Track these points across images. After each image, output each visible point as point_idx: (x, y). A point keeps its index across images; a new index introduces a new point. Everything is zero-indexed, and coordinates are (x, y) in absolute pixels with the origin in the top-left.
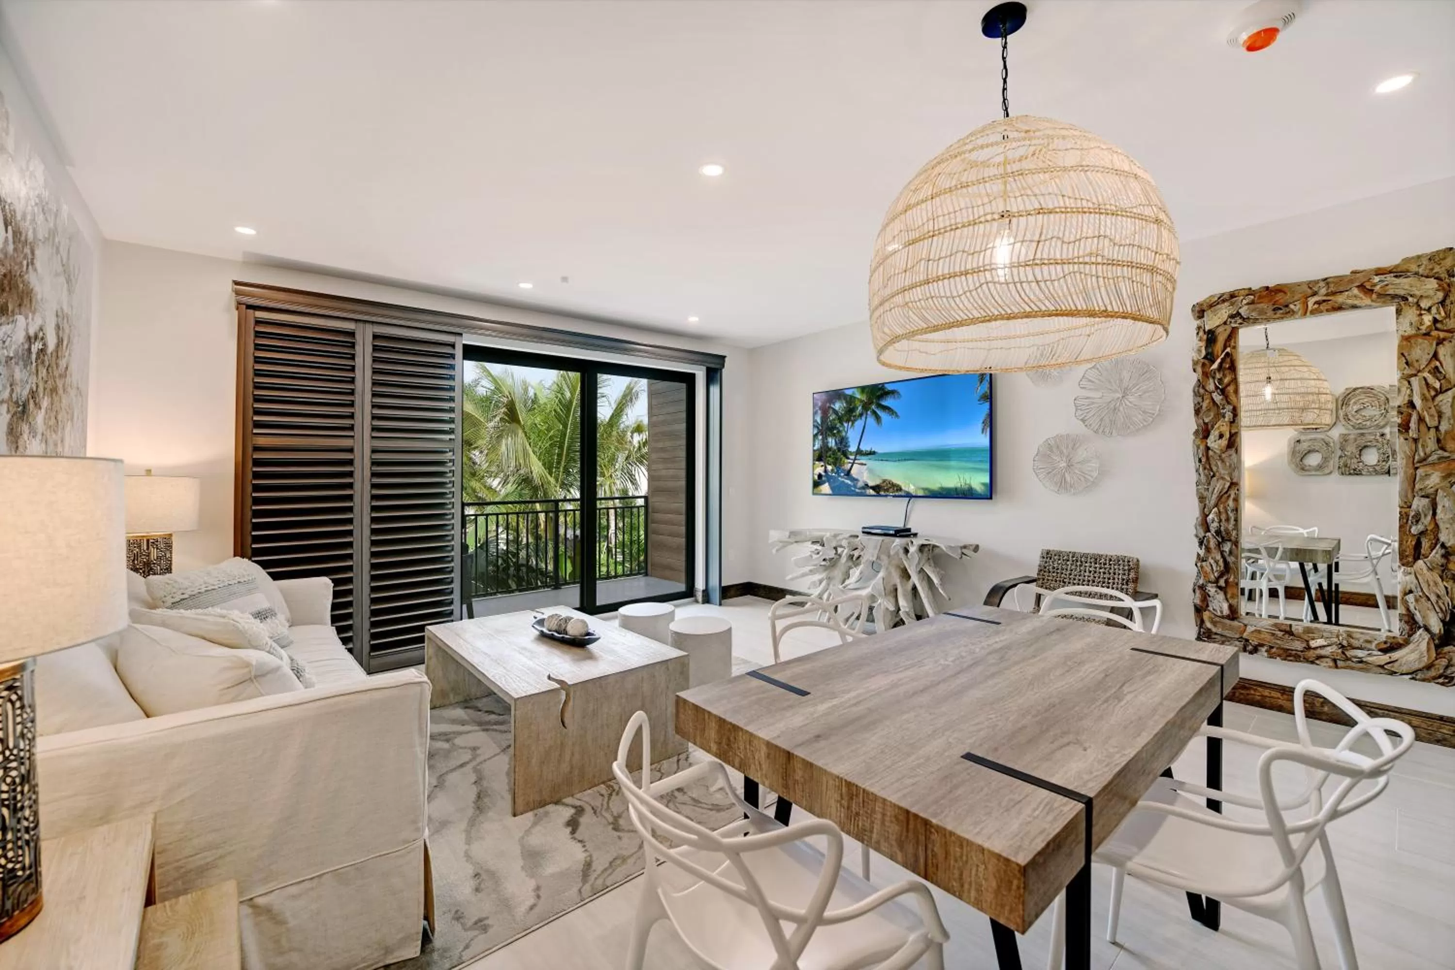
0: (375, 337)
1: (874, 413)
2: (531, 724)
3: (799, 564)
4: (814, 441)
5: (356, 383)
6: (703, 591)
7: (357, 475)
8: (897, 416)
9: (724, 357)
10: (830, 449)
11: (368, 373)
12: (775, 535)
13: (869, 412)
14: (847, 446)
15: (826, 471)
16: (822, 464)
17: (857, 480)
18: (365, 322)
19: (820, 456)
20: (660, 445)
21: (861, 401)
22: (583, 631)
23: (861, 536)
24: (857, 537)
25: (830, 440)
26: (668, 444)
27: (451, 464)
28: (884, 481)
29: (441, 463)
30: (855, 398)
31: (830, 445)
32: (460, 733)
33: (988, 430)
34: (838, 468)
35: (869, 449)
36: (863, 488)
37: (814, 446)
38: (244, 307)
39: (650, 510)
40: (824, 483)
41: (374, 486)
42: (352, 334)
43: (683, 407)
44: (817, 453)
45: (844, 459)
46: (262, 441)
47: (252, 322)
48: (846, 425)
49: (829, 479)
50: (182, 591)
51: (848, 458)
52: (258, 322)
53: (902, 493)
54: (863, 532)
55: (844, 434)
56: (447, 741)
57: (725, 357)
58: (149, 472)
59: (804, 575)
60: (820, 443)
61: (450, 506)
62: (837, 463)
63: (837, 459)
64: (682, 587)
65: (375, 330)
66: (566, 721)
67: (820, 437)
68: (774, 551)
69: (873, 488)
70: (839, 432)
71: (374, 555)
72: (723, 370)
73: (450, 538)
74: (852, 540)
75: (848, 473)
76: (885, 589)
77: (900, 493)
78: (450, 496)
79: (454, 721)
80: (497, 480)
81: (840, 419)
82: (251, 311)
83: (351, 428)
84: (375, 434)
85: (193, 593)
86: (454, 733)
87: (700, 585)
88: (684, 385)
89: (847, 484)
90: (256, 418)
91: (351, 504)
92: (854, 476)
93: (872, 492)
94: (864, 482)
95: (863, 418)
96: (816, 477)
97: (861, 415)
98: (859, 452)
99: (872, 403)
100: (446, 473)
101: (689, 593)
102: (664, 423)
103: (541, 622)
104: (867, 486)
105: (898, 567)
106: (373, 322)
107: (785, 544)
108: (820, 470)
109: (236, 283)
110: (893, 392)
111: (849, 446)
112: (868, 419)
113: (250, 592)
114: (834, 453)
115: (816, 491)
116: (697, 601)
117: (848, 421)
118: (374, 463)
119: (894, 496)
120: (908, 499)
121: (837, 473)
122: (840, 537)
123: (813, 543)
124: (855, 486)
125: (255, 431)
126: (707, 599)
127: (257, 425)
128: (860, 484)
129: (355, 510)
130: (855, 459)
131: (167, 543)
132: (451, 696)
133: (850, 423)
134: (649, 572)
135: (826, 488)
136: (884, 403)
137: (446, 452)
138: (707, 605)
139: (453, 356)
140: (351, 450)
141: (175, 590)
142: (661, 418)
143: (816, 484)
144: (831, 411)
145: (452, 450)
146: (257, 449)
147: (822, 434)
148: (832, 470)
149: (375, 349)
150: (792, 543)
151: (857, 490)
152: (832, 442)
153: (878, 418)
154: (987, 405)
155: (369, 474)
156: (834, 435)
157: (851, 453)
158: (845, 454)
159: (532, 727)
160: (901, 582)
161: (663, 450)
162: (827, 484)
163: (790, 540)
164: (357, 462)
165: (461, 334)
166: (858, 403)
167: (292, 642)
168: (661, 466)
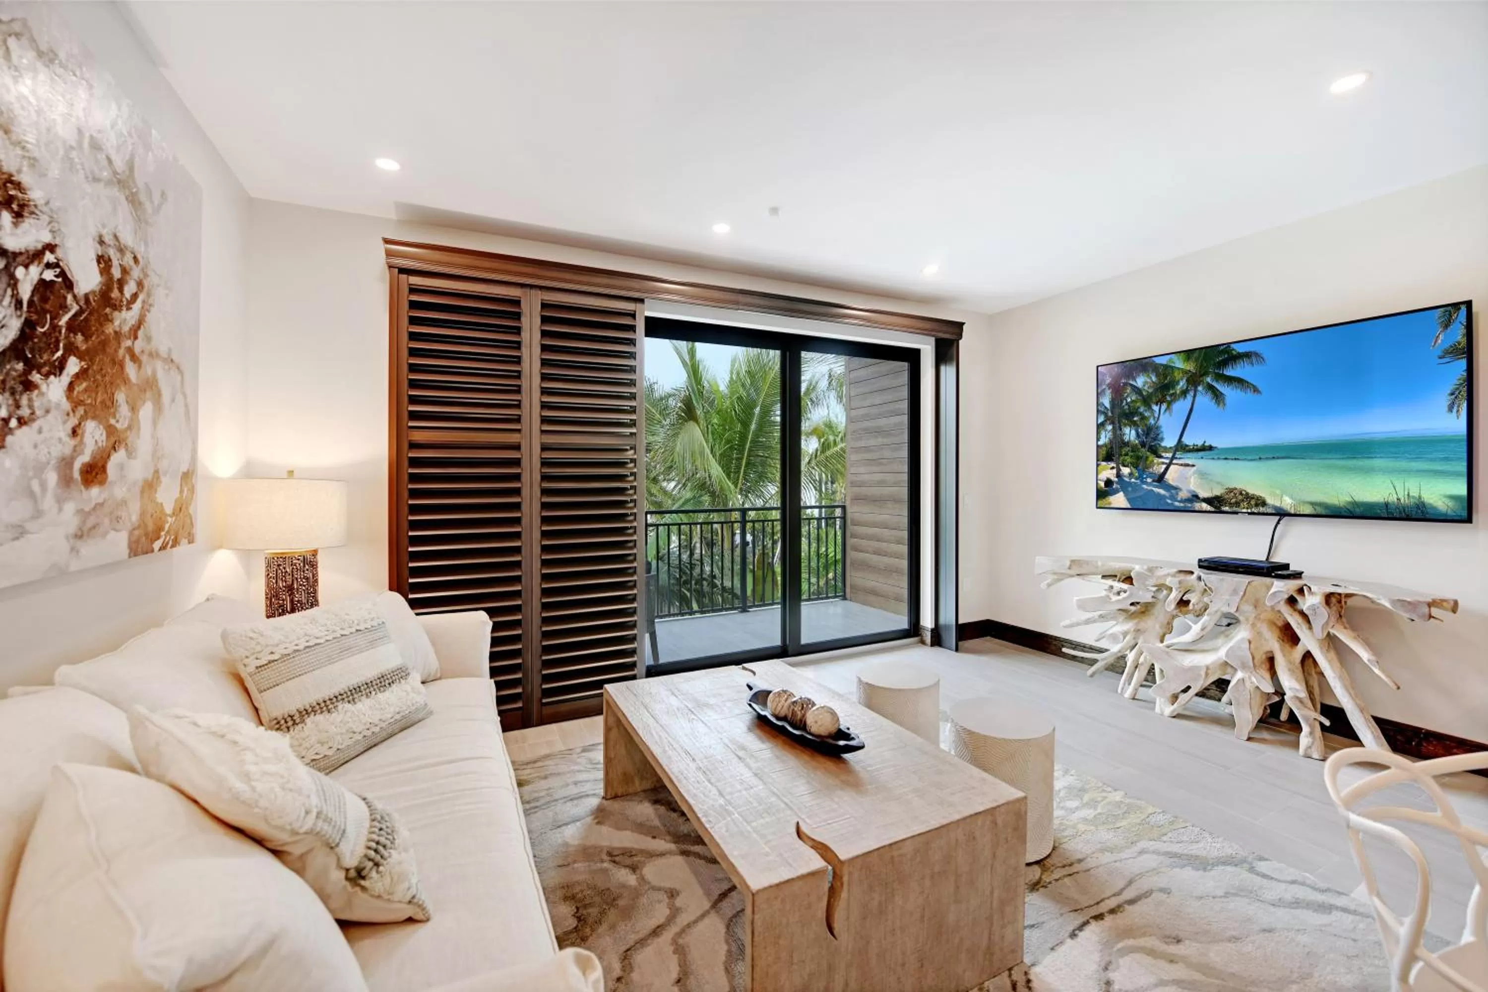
0: (545, 306)
1: (1211, 388)
2: (779, 937)
3: (1083, 605)
4: (1098, 433)
5: (523, 364)
6: (932, 630)
7: (525, 477)
8: (1256, 390)
9: (960, 325)
10: (1127, 444)
11: (537, 350)
12: (1043, 563)
13: (1200, 388)
14: (1157, 438)
15: (1119, 475)
16: (1113, 464)
17: (1176, 488)
18: (532, 287)
19: (1107, 455)
20: (862, 444)
21: (1186, 372)
22: (833, 729)
23: (1198, 572)
24: (1192, 573)
25: (1127, 430)
26: (872, 442)
27: (632, 465)
28: (1231, 491)
29: (622, 464)
30: (1172, 367)
31: (1126, 438)
32: (652, 855)
33: (1464, 405)
34: (1142, 472)
35: (1200, 443)
36: (1189, 500)
37: (1098, 440)
38: (397, 270)
39: (849, 522)
40: (1116, 492)
41: (545, 492)
42: (517, 303)
43: (905, 393)
44: (1103, 452)
45: (1151, 457)
46: (419, 437)
47: (406, 290)
48: (1156, 408)
49: (1124, 486)
50: (270, 649)
51: (1161, 457)
52: (413, 290)
53: (1269, 511)
54: (1200, 567)
55: (1152, 421)
56: (634, 868)
57: (963, 324)
58: (291, 473)
59: (1088, 622)
60: (1110, 435)
61: (631, 518)
62: (1139, 463)
63: (1139, 458)
64: (902, 623)
65: (546, 298)
66: (837, 926)
67: (1110, 427)
68: (1043, 585)
69: (1208, 501)
70: (1143, 418)
71: (545, 578)
72: (960, 342)
73: (631, 558)
74: (1182, 577)
75: (1160, 479)
76: (1253, 658)
77: (1262, 509)
78: (631, 505)
79: (642, 828)
80: (673, 484)
81: (1147, 401)
82: (403, 277)
83: (518, 420)
84: (546, 428)
85: (286, 652)
86: (642, 852)
87: (927, 621)
88: (905, 365)
89: (1159, 494)
90: (411, 408)
91: (518, 515)
92: (1171, 482)
93: (1205, 506)
94: (1189, 491)
95: (1189, 398)
96: (1102, 484)
97: (1184, 393)
98: (1181, 447)
99: (1206, 374)
100: (626, 476)
101: (914, 630)
102: (866, 417)
103: (761, 697)
104: (1195, 497)
105: (1272, 623)
106: (541, 288)
107: (1060, 577)
108: (1108, 472)
109: (387, 241)
110: (1247, 355)
111: (1162, 439)
112: (1199, 398)
113: (372, 644)
114: (1134, 449)
115: (1101, 503)
116: (923, 642)
117: (1160, 402)
118: (545, 463)
119: (1249, 514)
120: (1277, 518)
121: (1140, 477)
122: (1160, 573)
123: (1104, 577)
124: (1173, 498)
125: (411, 424)
126: (937, 640)
127: (413, 416)
128: (1183, 494)
129: (524, 521)
130: (1173, 458)
131: (310, 562)
132: (637, 782)
133: (1164, 406)
134: (848, 596)
135: (1119, 499)
136: (1229, 372)
137: (626, 450)
138: (937, 649)
139: (632, 328)
140: (517, 447)
141: (258, 648)
142: (861, 412)
143: (1101, 494)
144: (1129, 390)
145: (633, 448)
146: (413, 446)
147: (1113, 423)
148: (1131, 474)
149: (545, 320)
150: (1072, 576)
151: (1177, 504)
152: (1130, 434)
153: (1218, 396)
154: (1463, 363)
155: (539, 478)
156: (1135, 424)
157: (1166, 450)
158: (1155, 451)
159: (781, 942)
160: (1282, 650)
161: (867, 449)
162: (1121, 494)
163: (1069, 572)
164: (525, 463)
165: (642, 301)
166: (1177, 375)
167: (431, 713)
168: (862, 470)
